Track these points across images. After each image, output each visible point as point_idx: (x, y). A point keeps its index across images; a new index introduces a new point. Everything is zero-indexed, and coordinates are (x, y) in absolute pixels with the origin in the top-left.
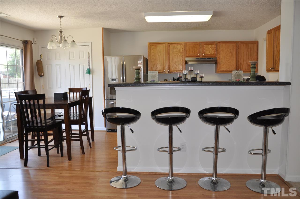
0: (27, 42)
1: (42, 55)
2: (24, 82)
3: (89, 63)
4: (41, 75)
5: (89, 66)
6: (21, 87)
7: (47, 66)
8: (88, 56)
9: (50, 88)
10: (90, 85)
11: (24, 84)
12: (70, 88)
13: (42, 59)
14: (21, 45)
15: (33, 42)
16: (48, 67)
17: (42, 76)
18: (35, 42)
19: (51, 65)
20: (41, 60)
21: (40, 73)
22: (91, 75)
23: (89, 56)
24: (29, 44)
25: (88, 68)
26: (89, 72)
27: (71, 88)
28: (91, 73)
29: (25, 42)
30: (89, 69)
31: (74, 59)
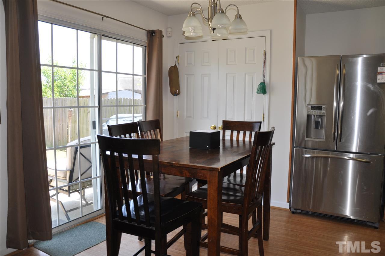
0: (154, 33)
1: (178, 56)
2: (145, 104)
3: (264, 72)
4: (175, 93)
5: (264, 77)
6: (141, 114)
7: (186, 76)
8: (263, 57)
9: (190, 117)
10: (264, 114)
11: (145, 107)
12: (225, 120)
13: (178, 63)
14: (144, 38)
15: (164, 34)
16: (187, 78)
17: (177, 95)
18: (168, 35)
19: (194, 75)
20: (177, 65)
21: (174, 89)
22: (267, 96)
23: (265, 58)
24: (157, 37)
25: (263, 81)
26: (263, 89)
27: (227, 120)
28: (267, 91)
29: (150, 32)
30: (264, 83)
31: (236, 64)
